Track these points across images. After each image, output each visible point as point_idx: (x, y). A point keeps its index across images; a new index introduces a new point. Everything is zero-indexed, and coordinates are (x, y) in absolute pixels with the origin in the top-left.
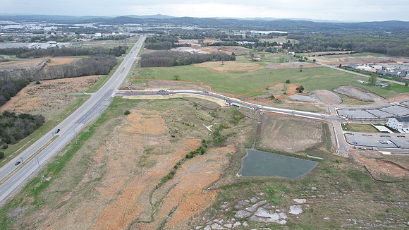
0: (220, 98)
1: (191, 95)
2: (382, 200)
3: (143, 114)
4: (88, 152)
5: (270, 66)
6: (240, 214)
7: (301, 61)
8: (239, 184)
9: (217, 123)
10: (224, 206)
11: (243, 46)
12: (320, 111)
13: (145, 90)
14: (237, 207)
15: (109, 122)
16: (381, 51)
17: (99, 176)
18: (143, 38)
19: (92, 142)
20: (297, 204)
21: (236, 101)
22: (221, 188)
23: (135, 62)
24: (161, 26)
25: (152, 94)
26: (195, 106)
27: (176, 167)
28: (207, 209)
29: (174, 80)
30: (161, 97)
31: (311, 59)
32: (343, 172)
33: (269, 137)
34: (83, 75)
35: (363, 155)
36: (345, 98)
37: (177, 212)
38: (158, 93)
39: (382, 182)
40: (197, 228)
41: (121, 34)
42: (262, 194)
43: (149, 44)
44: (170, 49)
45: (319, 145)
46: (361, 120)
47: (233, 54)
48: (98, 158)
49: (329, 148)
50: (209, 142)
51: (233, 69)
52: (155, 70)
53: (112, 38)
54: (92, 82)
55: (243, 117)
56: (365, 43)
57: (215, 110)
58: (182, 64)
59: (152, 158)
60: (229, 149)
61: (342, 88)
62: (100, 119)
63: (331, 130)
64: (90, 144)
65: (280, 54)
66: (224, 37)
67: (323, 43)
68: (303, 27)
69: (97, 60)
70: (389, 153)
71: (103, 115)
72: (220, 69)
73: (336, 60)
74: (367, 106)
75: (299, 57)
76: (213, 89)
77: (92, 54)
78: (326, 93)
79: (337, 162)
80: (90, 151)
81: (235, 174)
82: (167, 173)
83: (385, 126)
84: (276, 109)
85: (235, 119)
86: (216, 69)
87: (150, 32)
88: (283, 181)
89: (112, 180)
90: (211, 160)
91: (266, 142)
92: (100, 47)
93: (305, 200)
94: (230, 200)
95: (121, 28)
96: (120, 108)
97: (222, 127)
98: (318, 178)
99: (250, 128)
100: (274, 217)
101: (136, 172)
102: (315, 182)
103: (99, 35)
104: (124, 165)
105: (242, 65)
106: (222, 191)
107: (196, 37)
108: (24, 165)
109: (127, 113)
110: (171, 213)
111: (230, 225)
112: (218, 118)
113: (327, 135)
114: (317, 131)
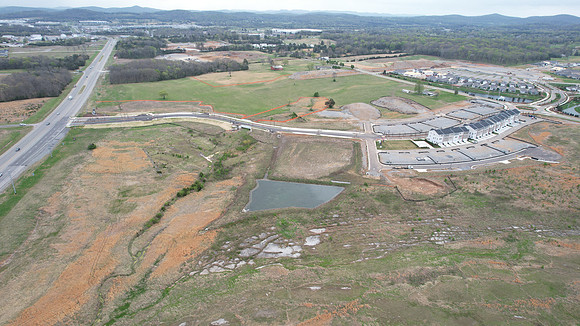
0: (224, 119)
1: (185, 119)
2: (409, 219)
3: (115, 147)
4: (34, 202)
5: (295, 75)
6: (246, 253)
7: (336, 68)
8: (245, 221)
9: (219, 152)
10: (225, 247)
11: (261, 50)
12: (352, 128)
13: (119, 116)
14: (242, 245)
15: (65, 161)
16: (434, 53)
17: (55, 230)
18: (113, 42)
19: (41, 188)
20: (314, 235)
21: (247, 123)
22: (222, 226)
23: (100, 77)
24: (140, 23)
25: (129, 119)
26: (191, 131)
27: (163, 209)
28: (205, 251)
29: (161, 99)
30: (142, 123)
31: (349, 64)
32: (371, 195)
33: (287, 163)
34: (17, 99)
35: (396, 175)
36: (385, 112)
37: (166, 260)
38: (136, 119)
39: (413, 201)
40: (192, 273)
41: (75, 36)
42: (273, 228)
43: (121, 50)
44: (153, 56)
45: (347, 168)
46: (399, 135)
47: (245, 61)
48: (52, 208)
49: (358, 171)
50: (207, 176)
51: (244, 82)
52: (132, 88)
53: (61, 43)
54: (33, 108)
55: (254, 142)
56: (417, 42)
57: (218, 136)
58: (172, 78)
59: (130, 200)
60: (235, 182)
61: (383, 99)
62: (50, 158)
63: (363, 149)
64: (38, 191)
65: (310, 60)
66: (233, 38)
67: (366, 43)
68: (344, 23)
69: (38, 75)
70: (425, 170)
71: (55, 152)
72: (226, 82)
73: (381, 65)
74: (409, 120)
75: (333, 63)
76: (216, 109)
77: (28, 67)
78: (363, 106)
79: (366, 185)
80: (38, 201)
81: (241, 210)
82: (151, 217)
83: (426, 140)
84: (297, 130)
85: (244, 145)
86: (221, 82)
87: (124, 34)
88: (300, 211)
89: (75, 232)
90: (211, 197)
91: (282, 170)
92: (41, 56)
93: (324, 230)
94: (233, 239)
95: (75, 28)
96: (80, 141)
97: (226, 156)
98: (341, 205)
99: (263, 155)
100: (286, 251)
101: (108, 220)
102: (337, 209)
103: (38, 37)
104: (91, 213)
105: (257, 75)
106: (224, 230)
107: (193, 39)
109: (92, 148)
110: (158, 262)
111: (232, 266)
112: (221, 145)
113: (358, 156)
114: (346, 153)
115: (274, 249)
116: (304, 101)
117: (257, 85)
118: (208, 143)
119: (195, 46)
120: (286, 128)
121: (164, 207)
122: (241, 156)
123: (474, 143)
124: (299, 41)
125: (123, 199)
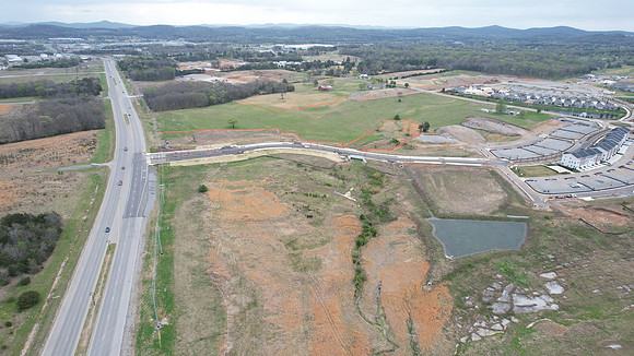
1: (279, 150)
2: (631, 256)
4: (193, 263)
7: (390, 87)
8: (461, 270)
9: (353, 188)
10: (469, 303)
11: (285, 68)
12: (471, 155)
14: (485, 300)
15: (184, 208)
16: (474, 68)
18: (110, 62)
20: (550, 281)
22: (444, 279)
25: (216, 153)
26: (299, 165)
27: (355, 262)
28: (452, 311)
29: (229, 128)
32: (564, 229)
33: (442, 198)
35: (566, 206)
38: (223, 152)
39: (612, 235)
41: (59, 56)
43: (134, 72)
45: (509, 200)
46: (527, 160)
47: (285, 81)
48: (221, 269)
50: (368, 217)
54: (89, 144)
56: (451, 57)
60: (405, 223)
62: (163, 206)
63: (505, 178)
64: (184, 249)
65: (350, 78)
67: (396, 58)
71: (163, 198)
75: (379, 81)
78: (459, 129)
80: (196, 262)
81: (444, 257)
83: (559, 165)
84: (417, 159)
85: (374, 178)
86: (277, 106)
88: (509, 254)
90: (395, 243)
91: (444, 206)
93: (554, 274)
94: (470, 293)
96: (180, 182)
97: (367, 193)
98: (544, 243)
99: (405, 189)
101: (302, 281)
102: (544, 248)
103: (16, 58)
104: (274, 274)
106: (450, 283)
108: (98, 306)
109: (203, 190)
110: (410, 330)
111: (498, 326)
112: (349, 180)
113: (506, 185)
114: (491, 182)
115: (523, 301)
116: (389, 125)
117: (322, 109)
118: (332, 178)
119: (209, 64)
120: (403, 157)
121: (356, 260)
122: (383, 191)
123: (609, 165)
124: (317, 58)
125: (296, 252)
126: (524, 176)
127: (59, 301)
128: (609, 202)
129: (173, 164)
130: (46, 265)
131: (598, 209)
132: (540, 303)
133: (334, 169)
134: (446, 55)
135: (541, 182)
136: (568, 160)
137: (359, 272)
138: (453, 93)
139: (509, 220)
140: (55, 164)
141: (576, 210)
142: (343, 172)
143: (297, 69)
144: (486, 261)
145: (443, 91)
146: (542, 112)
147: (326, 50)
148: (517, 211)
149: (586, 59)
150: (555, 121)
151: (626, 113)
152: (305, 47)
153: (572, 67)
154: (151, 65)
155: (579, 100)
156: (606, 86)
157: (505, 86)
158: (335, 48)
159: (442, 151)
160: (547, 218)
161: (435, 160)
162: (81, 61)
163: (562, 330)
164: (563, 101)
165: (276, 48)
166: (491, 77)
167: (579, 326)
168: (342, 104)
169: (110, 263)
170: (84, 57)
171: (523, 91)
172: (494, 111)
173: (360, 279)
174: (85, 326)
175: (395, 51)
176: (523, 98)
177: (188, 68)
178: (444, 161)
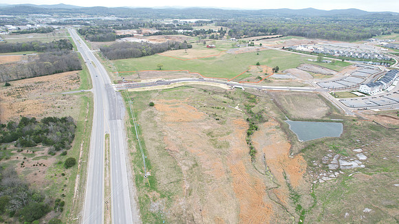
1: (191, 83)
4: (156, 144)
7: (251, 46)
8: (309, 147)
9: (239, 104)
10: (316, 164)
11: (183, 34)
12: (305, 85)
14: (325, 163)
15: (143, 115)
18: (72, 30)
20: (359, 153)
21: (235, 84)
22: (300, 152)
23: (95, 55)
26: (205, 91)
28: (307, 168)
29: (159, 70)
33: (292, 109)
34: (57, 72)
36: (313, 74)
37: (289, 175)
39: (392, 129)
40: (315, 182)
41: (38, 26)
42: (330, 151)
45: (331, 111)
48: (173, 148)
54: (75, 79)
55: (255, 96)
59: (220, 139)
60: (273, 123)
61: (305, 65)
62: (130, 114)
63: (327, 99)
64: (149, 137)
65: (225, 40)
66: (158, 26)
70: (377, 110)
71: (128, 109)
72: (187, 57)
73: (274, 43)
75: (244, 42)
78: (296, 70)
81: (298, 141)
83: (358, 91)
84: (274, 88)
86: (183, 57)
90: (269, 134)
91: (294, 114)
93: (361, 150)
94: (315, 159)
97: (248, 106)
98: (353, 133)
99: (270, 105)
103: (13, 27)
105: (197, 53)
106: (303, 154)
108: (109, 166)
109: (152, 105)
110: (285, 178)
111: (333, 176)
112: (236, 100)
113: (328, 103)
114: (319, 101)
115: (345, 163)
116: (254, 68)
117: (211, 59)
118: (226, 98)
119: (136, 32)
120: (265, 87)
121: (249, 142)
122: (257, 106)
123: (388, 91)
124: (202, 28)
125: (214, 138)
126: (338, 97)
127: (86, 163)
128: (389, 112)
129: (130, 90)
130: (73, 144)
131: (383, 116)
132: (355, 164)
133: (226, 94)
134: (282, 26)
135: (348, 101)
136: (364, 88)
137: (251, 148)
138: (289, 49)
139: (332, 121)
140: (59, 90)
141: (370, 116)
142: (232, 95)
143: (191, 34)
144: (322, 143)
145: (283, 48)
146: (345, 61)
147: (206, 23)
148: (336, 117)
149: (369, 29)
150: (353, 67)
151: (395, 62)
152: (193, 21)
153: (361, 34)
154: (100, 32)
155: (366, 54)
156: (382, 46)
157: (321, 45)
158: (212, 22)
159: (288, 83)
160: (354, 120)
161: (285, 88)
162: (54, 29)
163: (367, 178)
164: (357, 55)
165: (175, 22)
166: (311, 40)
167: (377, 175)
168: (223, 56)
169: (109, 144)
170: (55, 27)
171: (332, 49)
172: (316, 60)
173: (253, 152)
174: (105, 176)
175: (251, 24)
176: (332, 53)
177: (123, 34)
178: (290, 89)
